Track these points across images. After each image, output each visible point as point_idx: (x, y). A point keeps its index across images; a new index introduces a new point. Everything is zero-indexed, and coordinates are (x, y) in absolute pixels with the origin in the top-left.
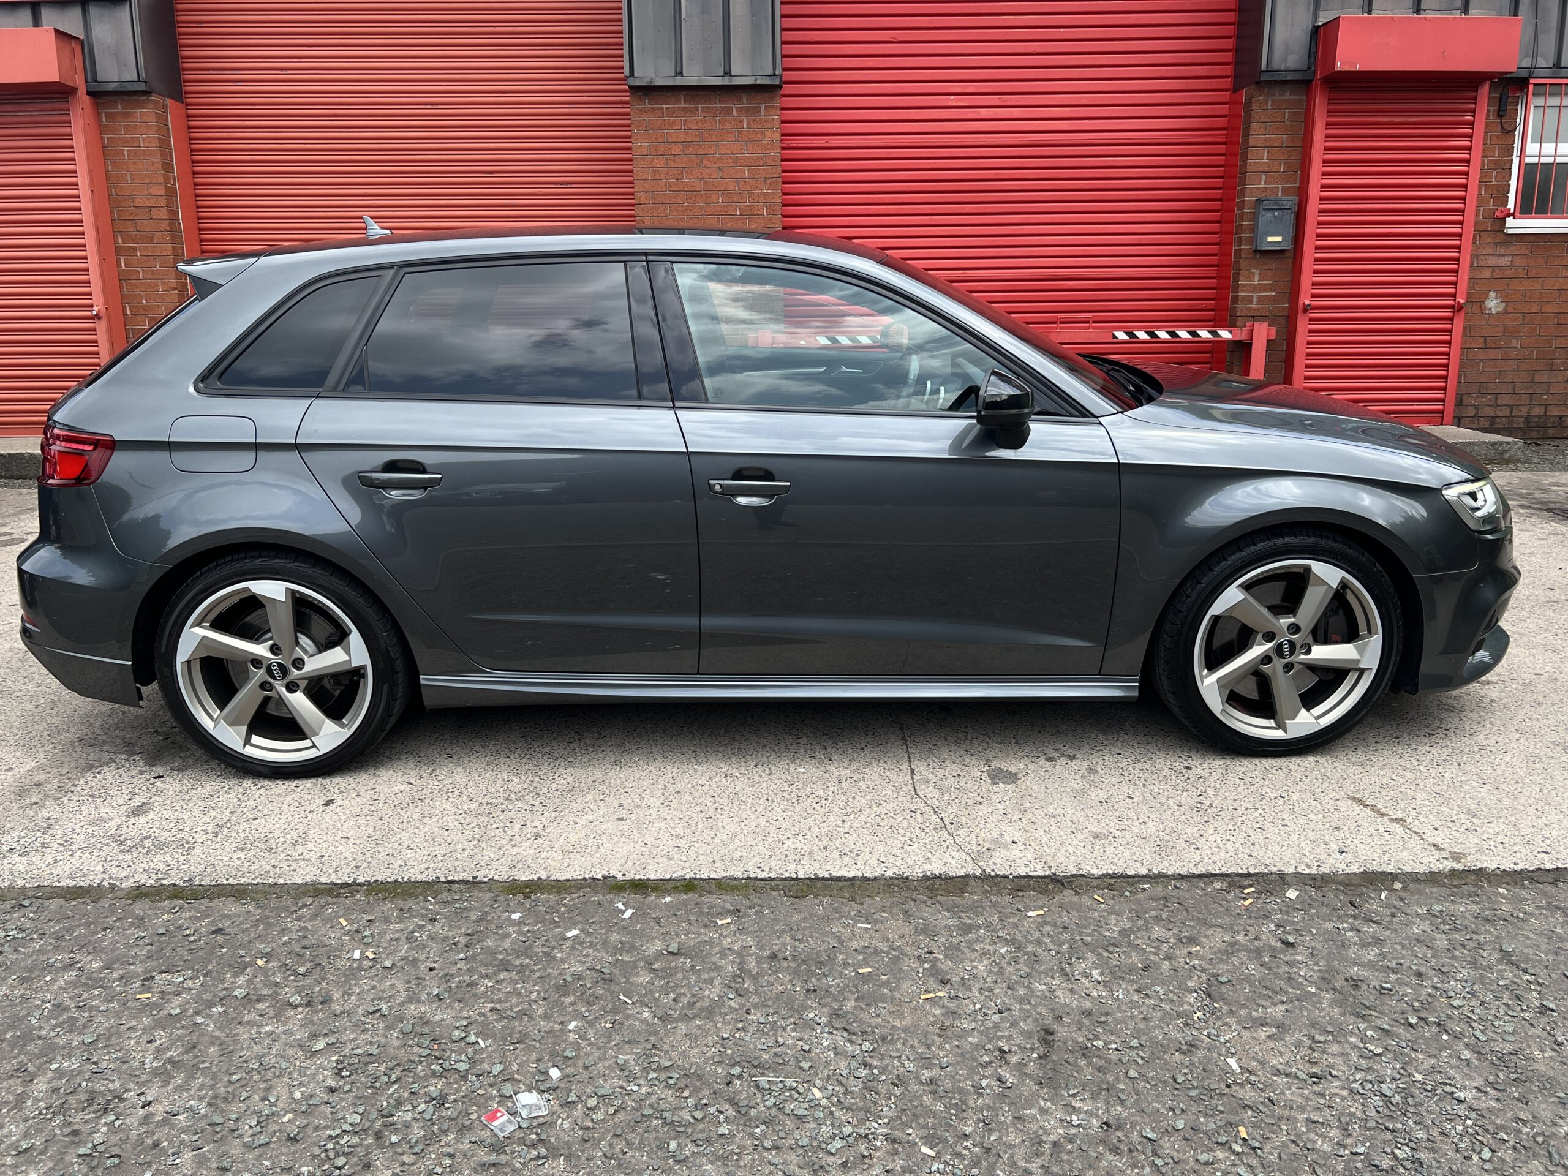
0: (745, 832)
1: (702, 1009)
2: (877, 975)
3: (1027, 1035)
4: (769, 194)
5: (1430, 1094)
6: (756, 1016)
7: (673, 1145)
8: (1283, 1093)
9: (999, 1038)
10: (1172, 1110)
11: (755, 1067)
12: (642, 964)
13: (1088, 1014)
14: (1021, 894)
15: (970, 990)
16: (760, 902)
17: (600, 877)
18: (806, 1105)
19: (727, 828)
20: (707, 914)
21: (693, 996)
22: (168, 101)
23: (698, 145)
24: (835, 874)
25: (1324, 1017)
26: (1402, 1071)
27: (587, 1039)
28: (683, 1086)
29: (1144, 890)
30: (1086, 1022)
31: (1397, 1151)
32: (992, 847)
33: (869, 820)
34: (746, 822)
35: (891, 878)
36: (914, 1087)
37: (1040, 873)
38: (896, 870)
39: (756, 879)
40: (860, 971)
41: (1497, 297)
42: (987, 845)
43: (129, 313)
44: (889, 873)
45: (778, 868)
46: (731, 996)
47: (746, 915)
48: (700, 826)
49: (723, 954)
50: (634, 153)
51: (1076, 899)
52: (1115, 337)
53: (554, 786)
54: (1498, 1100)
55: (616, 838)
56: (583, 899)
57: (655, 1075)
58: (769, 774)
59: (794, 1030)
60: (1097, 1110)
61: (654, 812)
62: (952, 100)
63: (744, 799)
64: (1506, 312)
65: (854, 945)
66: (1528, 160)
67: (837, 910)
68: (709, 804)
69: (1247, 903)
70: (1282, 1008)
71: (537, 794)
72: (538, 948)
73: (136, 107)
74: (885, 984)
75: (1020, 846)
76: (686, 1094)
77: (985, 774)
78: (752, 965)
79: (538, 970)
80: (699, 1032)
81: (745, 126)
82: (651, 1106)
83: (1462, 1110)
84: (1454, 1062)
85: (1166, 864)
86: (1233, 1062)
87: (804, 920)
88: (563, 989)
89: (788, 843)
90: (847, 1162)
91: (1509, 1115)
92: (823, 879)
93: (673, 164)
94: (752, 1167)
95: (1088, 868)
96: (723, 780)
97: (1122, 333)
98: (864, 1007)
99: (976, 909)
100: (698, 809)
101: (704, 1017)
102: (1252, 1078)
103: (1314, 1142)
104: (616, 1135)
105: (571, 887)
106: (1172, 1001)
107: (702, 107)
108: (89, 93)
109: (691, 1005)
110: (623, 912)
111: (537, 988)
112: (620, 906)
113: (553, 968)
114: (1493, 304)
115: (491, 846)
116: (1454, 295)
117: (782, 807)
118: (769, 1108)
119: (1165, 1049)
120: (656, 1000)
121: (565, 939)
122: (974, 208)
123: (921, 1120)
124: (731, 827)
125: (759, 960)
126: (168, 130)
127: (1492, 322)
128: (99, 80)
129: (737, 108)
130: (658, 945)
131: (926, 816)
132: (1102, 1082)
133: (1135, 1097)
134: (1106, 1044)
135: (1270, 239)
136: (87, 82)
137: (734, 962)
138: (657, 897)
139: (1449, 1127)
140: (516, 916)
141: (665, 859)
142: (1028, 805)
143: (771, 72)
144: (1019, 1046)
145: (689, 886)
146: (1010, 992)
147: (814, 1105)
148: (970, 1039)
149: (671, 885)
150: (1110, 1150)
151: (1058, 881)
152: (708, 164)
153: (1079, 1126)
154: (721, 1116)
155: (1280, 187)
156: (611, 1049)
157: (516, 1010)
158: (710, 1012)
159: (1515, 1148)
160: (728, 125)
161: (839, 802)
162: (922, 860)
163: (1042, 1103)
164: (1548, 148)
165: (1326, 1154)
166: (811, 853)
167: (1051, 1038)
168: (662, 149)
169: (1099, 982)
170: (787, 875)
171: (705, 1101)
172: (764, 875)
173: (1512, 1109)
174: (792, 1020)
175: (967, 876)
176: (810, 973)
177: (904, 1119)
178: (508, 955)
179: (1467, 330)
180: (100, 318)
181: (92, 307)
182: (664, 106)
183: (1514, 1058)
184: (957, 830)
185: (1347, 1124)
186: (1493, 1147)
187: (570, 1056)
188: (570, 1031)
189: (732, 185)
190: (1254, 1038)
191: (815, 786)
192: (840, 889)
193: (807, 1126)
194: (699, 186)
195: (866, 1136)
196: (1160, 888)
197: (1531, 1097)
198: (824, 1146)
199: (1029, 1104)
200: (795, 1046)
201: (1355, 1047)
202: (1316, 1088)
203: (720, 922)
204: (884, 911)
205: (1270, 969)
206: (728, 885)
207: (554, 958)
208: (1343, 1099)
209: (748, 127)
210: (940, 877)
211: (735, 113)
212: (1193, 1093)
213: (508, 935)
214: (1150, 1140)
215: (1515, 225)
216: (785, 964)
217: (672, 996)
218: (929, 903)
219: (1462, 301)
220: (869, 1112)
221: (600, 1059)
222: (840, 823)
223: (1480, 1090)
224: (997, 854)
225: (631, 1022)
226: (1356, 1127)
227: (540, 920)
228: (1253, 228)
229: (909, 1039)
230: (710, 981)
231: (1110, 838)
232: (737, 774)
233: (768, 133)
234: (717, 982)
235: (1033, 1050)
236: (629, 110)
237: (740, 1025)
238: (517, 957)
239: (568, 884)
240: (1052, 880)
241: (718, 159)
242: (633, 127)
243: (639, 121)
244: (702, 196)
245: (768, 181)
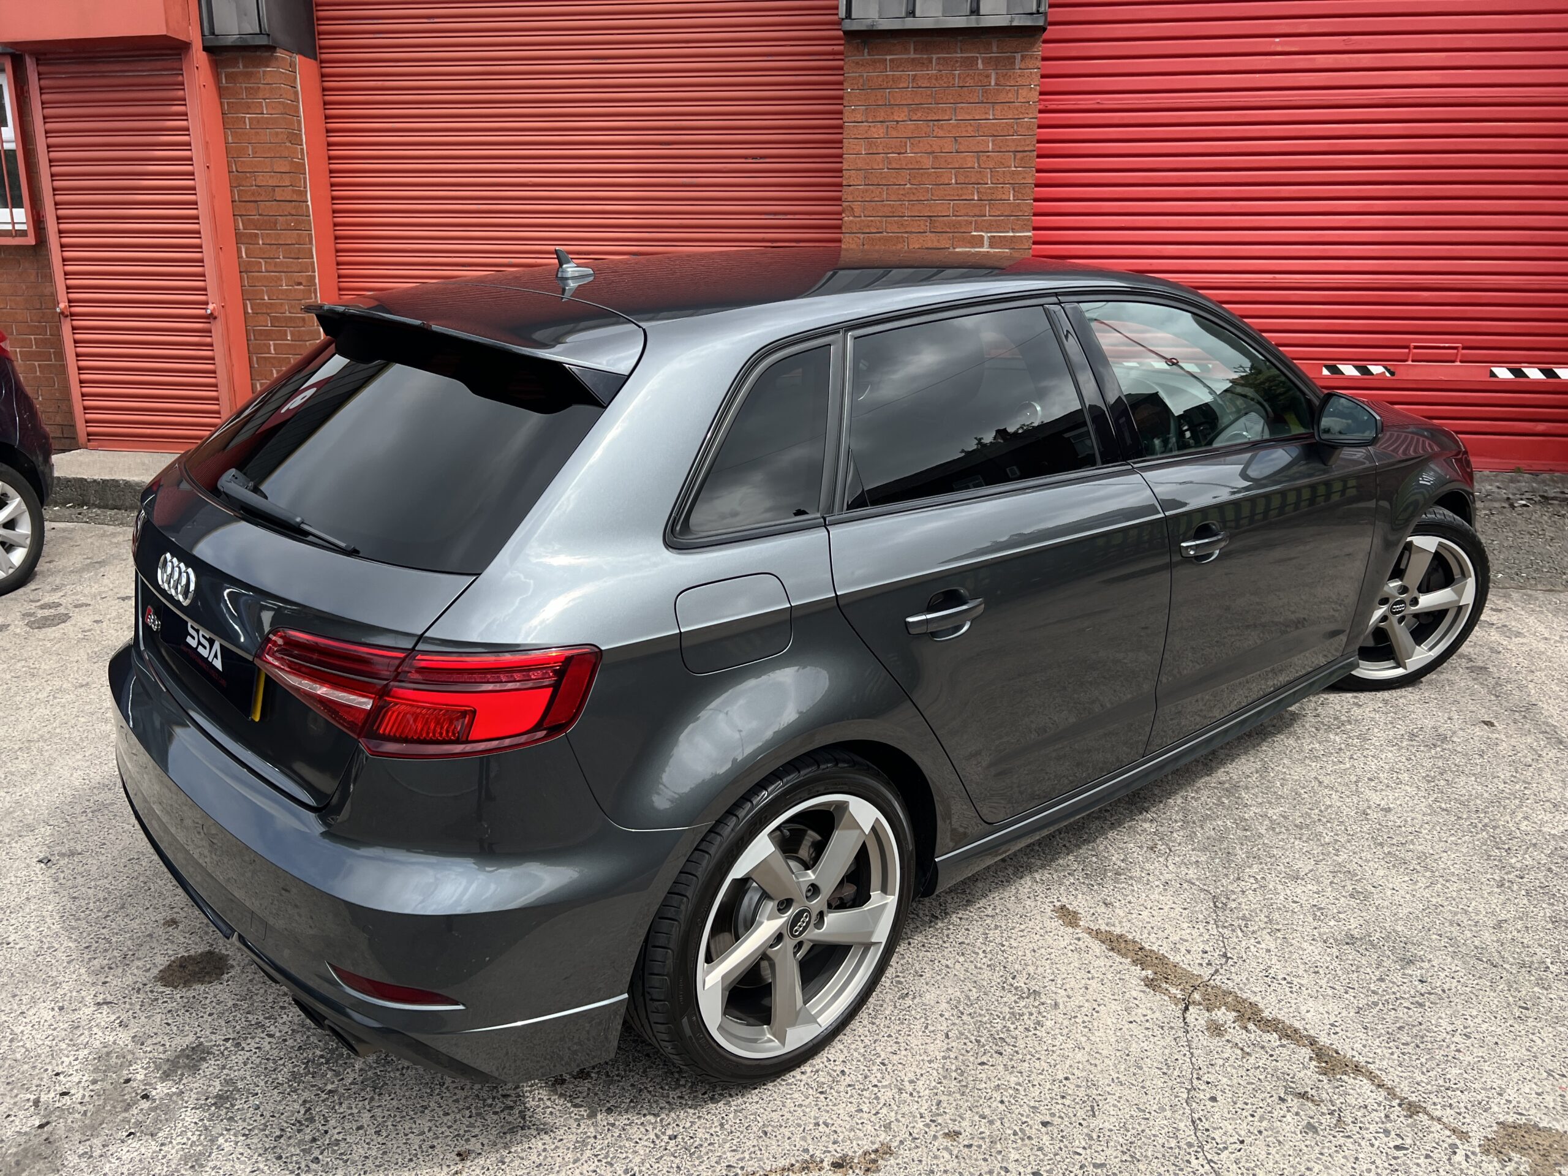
4: (1018, 172)
22: (297, 58)
23: (928, 108)
43: (250, 311)
50: (845, 119)
52: (1493, 375)
62: (1277, 44)
73: (258, 66)
81: (993, 83)
93: (894, 134)
97: (1505, 370)
107: (938, 58)
108: (205, 49)
122: (1294, 191)
126: (296, 93)
128: (217, 32)
129: (983, 59)
136: (203, 35)
143: (1034, 10)
152: (941, 134)
160: (970, 82)
168: (881, 115)
180: (215, 318)
181: (207, 303)
182: (888, 57)
189: (971, 161)
194: (928, 162)
209: (997, 84)
211: (980, 66)
233: (1023, 92)
236: (841, 63)
241: (954, 126)
242: (846, 85)
243: (854, 78)
244: (930, 174)
245: (1019, 155)
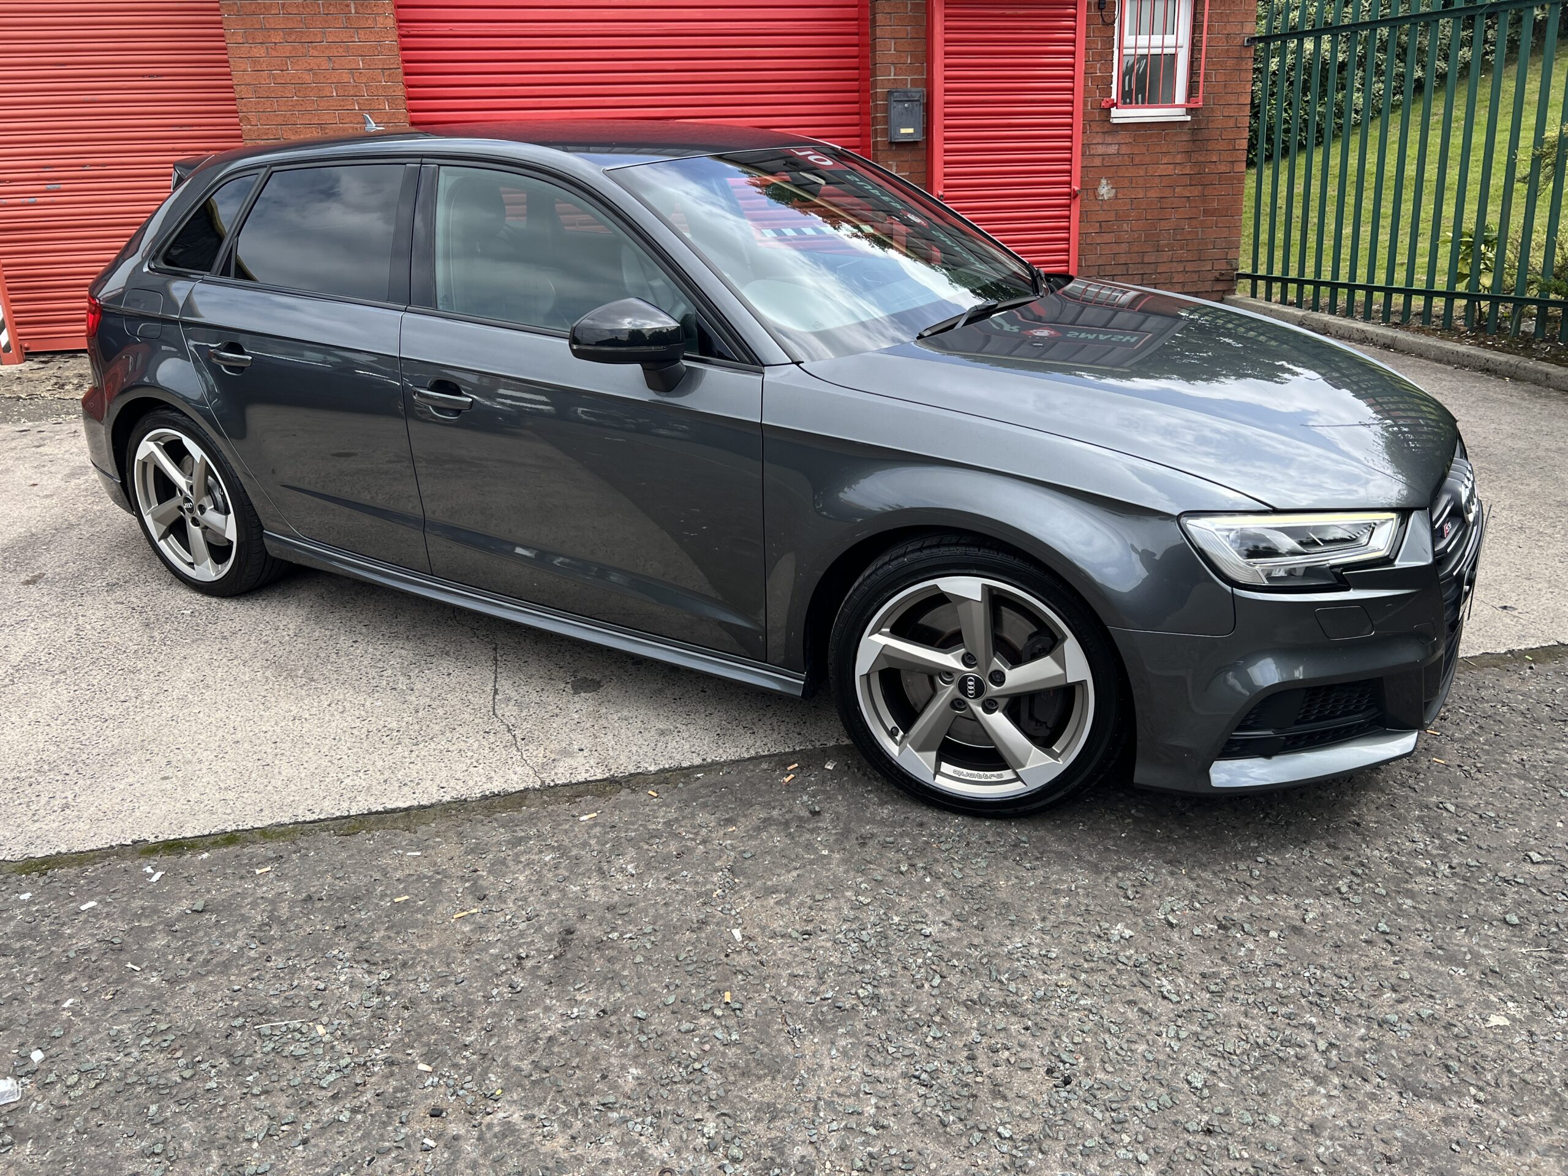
0: (303, 775)
1: (217, 965)
2: (415, 902)
3: (549, 938)
4: (390, 87)
5: (902, 934)
6: (278, 962)
7: (153, 1108)
8: (775, 954)
9: (520, 946)
10: (667, 987)
11: (261, 1014)
12: (161, 927)
13: (610, 908)
14: (578, 800)
15: (505, 902)
16: (307, 845)
17: (129, 842)
18: (307, 1044)
19: (284, 773)
20: (246, 865)
21: (212, 952)
23: (300, 32)
24: (389, 806)
25: (828, 877)
26: (883, 917)
27: (81, 1015)
28: (177, 1046)
29: (698, 778)
30: (608, 916)
31: (860, 991)
32: (558, 757)
33: (439, 746)
34: (306, 765)
35: (449, 802)
36: (425, 1006)
37: (599, 777)
38: (454, 794)
39: (305, 822)
40: (396, 900)
41: (1108, 184)
42: (553, 756)
44: (447, 798)
45: (330, 808)
46: (253, 946)
47: (289, 860)
48: (253, 775)
49: (254, 905)
50: (227, 41)
51: (632, 797)
53: (95, 752)
54: (959, 930)
55: (156, 799)
56: (109, 868)
57: (148, 1041)
58: (342, 712)
59: (313, 970)
60: (598, 999)
61: (204, 767)
63: (308, 741)
64: (1116, 197)
65: (398, 875)
66: (1126, 52)
67: (388, 842)
68: (269, 751)
69: (787, 780)
70: (795, 873)
71: (75, 762)
72: (45, 927)
74: (420, 910)
75: (586, 753)
76: (179, 1054)
77: (569, 686)
78: (284, 911)
79: (40, 951)
80: (209, 988)
81: (353, 12)
82: (137, 1073)
83: (925, 944)
84: (931, 901)
85: (721, 751)
86: (737, 933)
87: (350, 857)
88: (64, 967)
89: (347, 781)
90: (338, 1093)
91: (965, 943)
92: (377, 812)
93: (274, 54)
94: (236, 1116)
95: (646, 765)
96: (290, 723)
98: (392, 935)
99: (531, 820)
100: (255, 757)
101: (219, 972)
102: (751, 944)
103: (791, 994)
104: (93, 1109)
105: (95, 857)
106: (697, 883)
109: (207, 962)
110: (151, 876)
111: (35, 969)
112: (149, 870)
113: (58, 946)
114: (1105, 190)
115: (9, 825)
116: (1069, 183)
117: (348, 744)
118: (267, 1054)
119: (676, 929)
120: (169, 962)
121: (78, 913)
123: (425, 1039)
124: (287, 771)
125: (293, 903)
127: (1105, 207)
130: (185, 905)
131: (499, 735)
132: (609, 972)
133: (636, 981)
134: (621, 935)
135: (903, 131)
137: (264, 911)
138: (193, 855)
139: (911, 961)
140: (26, 896)
141: (207, 814)
142: (604, 710)
144: (537, 950)
145: (230, 838)
146: (543, 898)
147: (316, 1042)
148: (492, 951)
149: (211, 840)
150: (601, 1035)
151: (616, 782)
152: (316, 53)
153: (578, 1017)
154: (213, 1071)
155: (909, 78)
156: (106, 1021)
157: (5, 996)
158: (226, 967)
159: (962, 972)
161: (411, 732)
162: (484, 780)
163: (548, 1001)
164: (1143, 40)
165: (799, 1005)
166: (369, 788)
167: (570, 937)
168: (260, 37)
169: (632, 875)
170: (338, 814)
171: (199, 1058)
172: (315, 817)
173: (968, 937)
174: (313, 960)
175: (526, 789)
176: (345, 910)
177: (407, 1040)
178: (9, 938)
179: (1084, 216)
183: (981, 890)
184: (526, 745)
185: (824, 973)
186: (944, 974)
187: (57, 1035)
188: (64, 1009)
189: (346, 77)
190: (762, 906)
191: (389, 719)
192: (395, 821)
193: (305, 1064)
195: (365, 1064)
196: (712, 775)
197: (988, 923)
198: (316, 1082)
199: (535, 1003)
200: (310, 986)
201: (849, 900)
202: (806, 944)
203: (258, 872)
204: (438, 836)
205: (793, 838)
206: (274, 832)
207: (61, 936)
208: (826, 949)
209: (356, 13)
210: (498, 795)
212: (690, 968)
213: (12, 918)
214: (640, 1019)
215: (1121, 115)
216: (319, 905)
217: (188, 955)
218: (485, 822)
219: (1076, 188)
220: (372, 1040)
221: (92, 1034)
222: (406, 754)
223: (945, 923)
224: (561, 764)
225: (136, 989)
226: (831, 974)
227: (53, 896)
228: (886, 120)
229: (430, 960)
230: (234, 935)
231: (675, 734)
232: (307, 716)
233: (380, 20)
234: (240, 934)
235: (550, 951)
237: (256, 974)
238: (18, 940)
239: (92, 854)
240: (611, 782)
241: (326, 48)
242: (222, 11)
243: (229, 5)
244: (313, 88)
245: (387, 72)
